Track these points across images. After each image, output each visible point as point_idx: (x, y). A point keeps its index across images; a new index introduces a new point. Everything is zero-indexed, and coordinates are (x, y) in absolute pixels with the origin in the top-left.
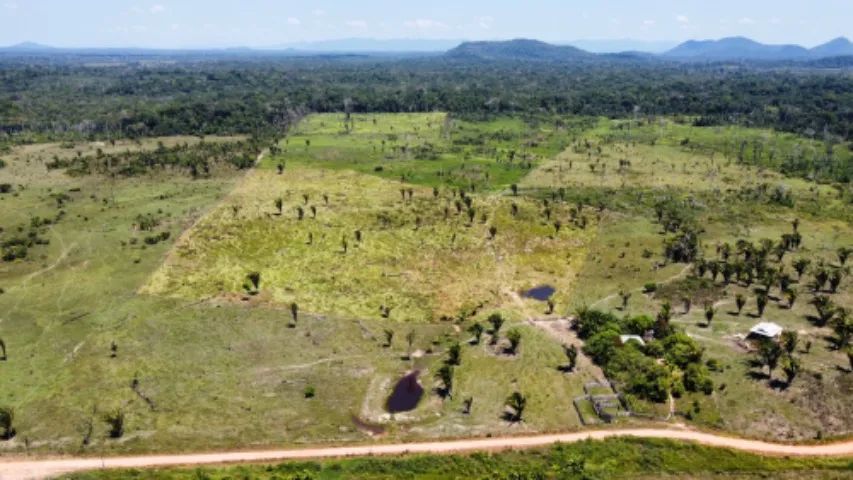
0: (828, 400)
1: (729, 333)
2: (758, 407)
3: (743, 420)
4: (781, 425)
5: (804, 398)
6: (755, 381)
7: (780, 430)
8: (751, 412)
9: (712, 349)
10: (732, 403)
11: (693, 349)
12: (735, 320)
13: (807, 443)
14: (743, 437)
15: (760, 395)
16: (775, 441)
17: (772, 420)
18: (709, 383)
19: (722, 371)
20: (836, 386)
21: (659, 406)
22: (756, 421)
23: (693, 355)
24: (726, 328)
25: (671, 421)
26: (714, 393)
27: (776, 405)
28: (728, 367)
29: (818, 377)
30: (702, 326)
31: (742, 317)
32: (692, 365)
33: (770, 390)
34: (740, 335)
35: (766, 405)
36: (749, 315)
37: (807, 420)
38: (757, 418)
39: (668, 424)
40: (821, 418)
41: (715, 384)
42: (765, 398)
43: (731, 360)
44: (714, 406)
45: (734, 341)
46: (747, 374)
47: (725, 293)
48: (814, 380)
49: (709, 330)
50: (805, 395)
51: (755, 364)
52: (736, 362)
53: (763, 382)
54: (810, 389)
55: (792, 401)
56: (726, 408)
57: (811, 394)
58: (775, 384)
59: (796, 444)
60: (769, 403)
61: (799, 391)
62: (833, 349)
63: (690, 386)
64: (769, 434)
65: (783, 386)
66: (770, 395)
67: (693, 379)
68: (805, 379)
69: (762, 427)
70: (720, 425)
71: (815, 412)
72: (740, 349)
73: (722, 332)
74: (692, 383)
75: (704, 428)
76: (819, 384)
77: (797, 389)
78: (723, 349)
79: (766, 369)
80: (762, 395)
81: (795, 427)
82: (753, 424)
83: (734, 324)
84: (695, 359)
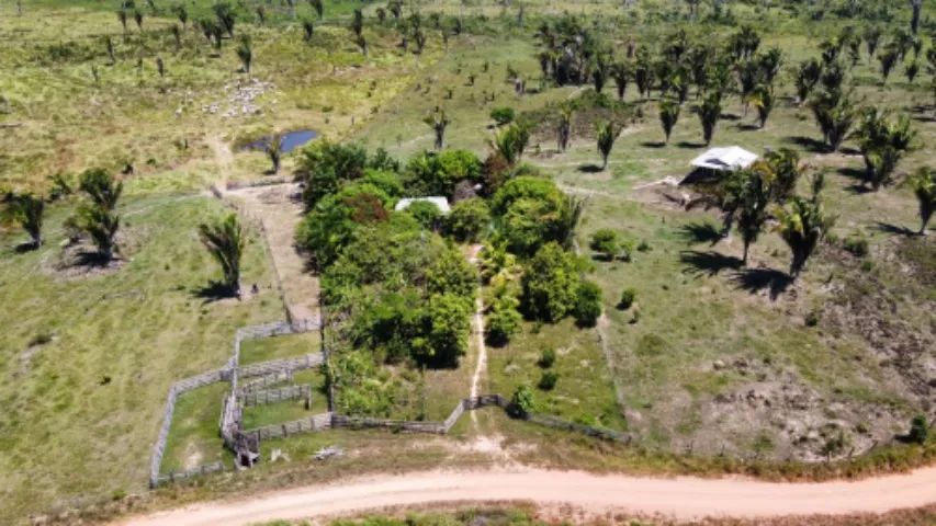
0: (901, 309)
1: (648, 177)
2: (721, 350)
3: (682, 399)
4: (796, 405)
5: (839, 310)
6: (705, 273)
7: (797, 424)
8: (707, 368)
9: (609, 212)
10: (651, 345)
11: (552, 208)
12: (658, 156)
13: (887, 460)
14: (687, 466)
15: (722, 312)
16: (789, 471)
17: (764, 391)
18: (589, 294)
19: (626, 259)
20: (906, 269)
21: (435, 379)
22: (720, 399)
23: (553, 223)
24: (639, 169)
25: (459, 434)
26: (602, 320)
27: (769, 338)
28: (643, 248)
29: (859, 250)
30: (593, 169)
31: (672, 150)
32: (549, 250)
33: (747, 298)
34: (668, 180)
35: (745, 342)
36: (684, 145)
37: (863, 378)
38: (724, 390)
39: (446, 444)
40: (901, 364)
41: (605, 295)
42: (741, 320)
43: (651, 230)
44: (599, 361)
45: (657, 191)
46: (685, 260)
47: (640, 114)
48: (850, 259)
49: (606, 176)
50: (842, 303)
51: (705, 234)
52: (661, 233)
53: (726, 274)
54: (849, 283)
55: (811, 322)
56: (633, 362)
57: (855, 297)
58: (755, 280)
59: (852, 471)
60: (752, 333)
61: (823, 291)
62: (861, 190)
63: (536, 308)
64: (765, 442)
65: (777, 282)
66: (750, 308)
67: (544, 287)
68: (829, 259)
69: (742, 420)
70: (612, 429)
71: (879, 346)
72: (670, 207)
73: (632, 177)
74: (542, 298)
75: (563, 448)
76: (867, 268)
77: (814, 286)
78: (630, 210)
79: (731, 245)
80: (729, 314)
81: (836, 407)
82: (715, 411)
83: (655, 161)
84: (559, 232)
